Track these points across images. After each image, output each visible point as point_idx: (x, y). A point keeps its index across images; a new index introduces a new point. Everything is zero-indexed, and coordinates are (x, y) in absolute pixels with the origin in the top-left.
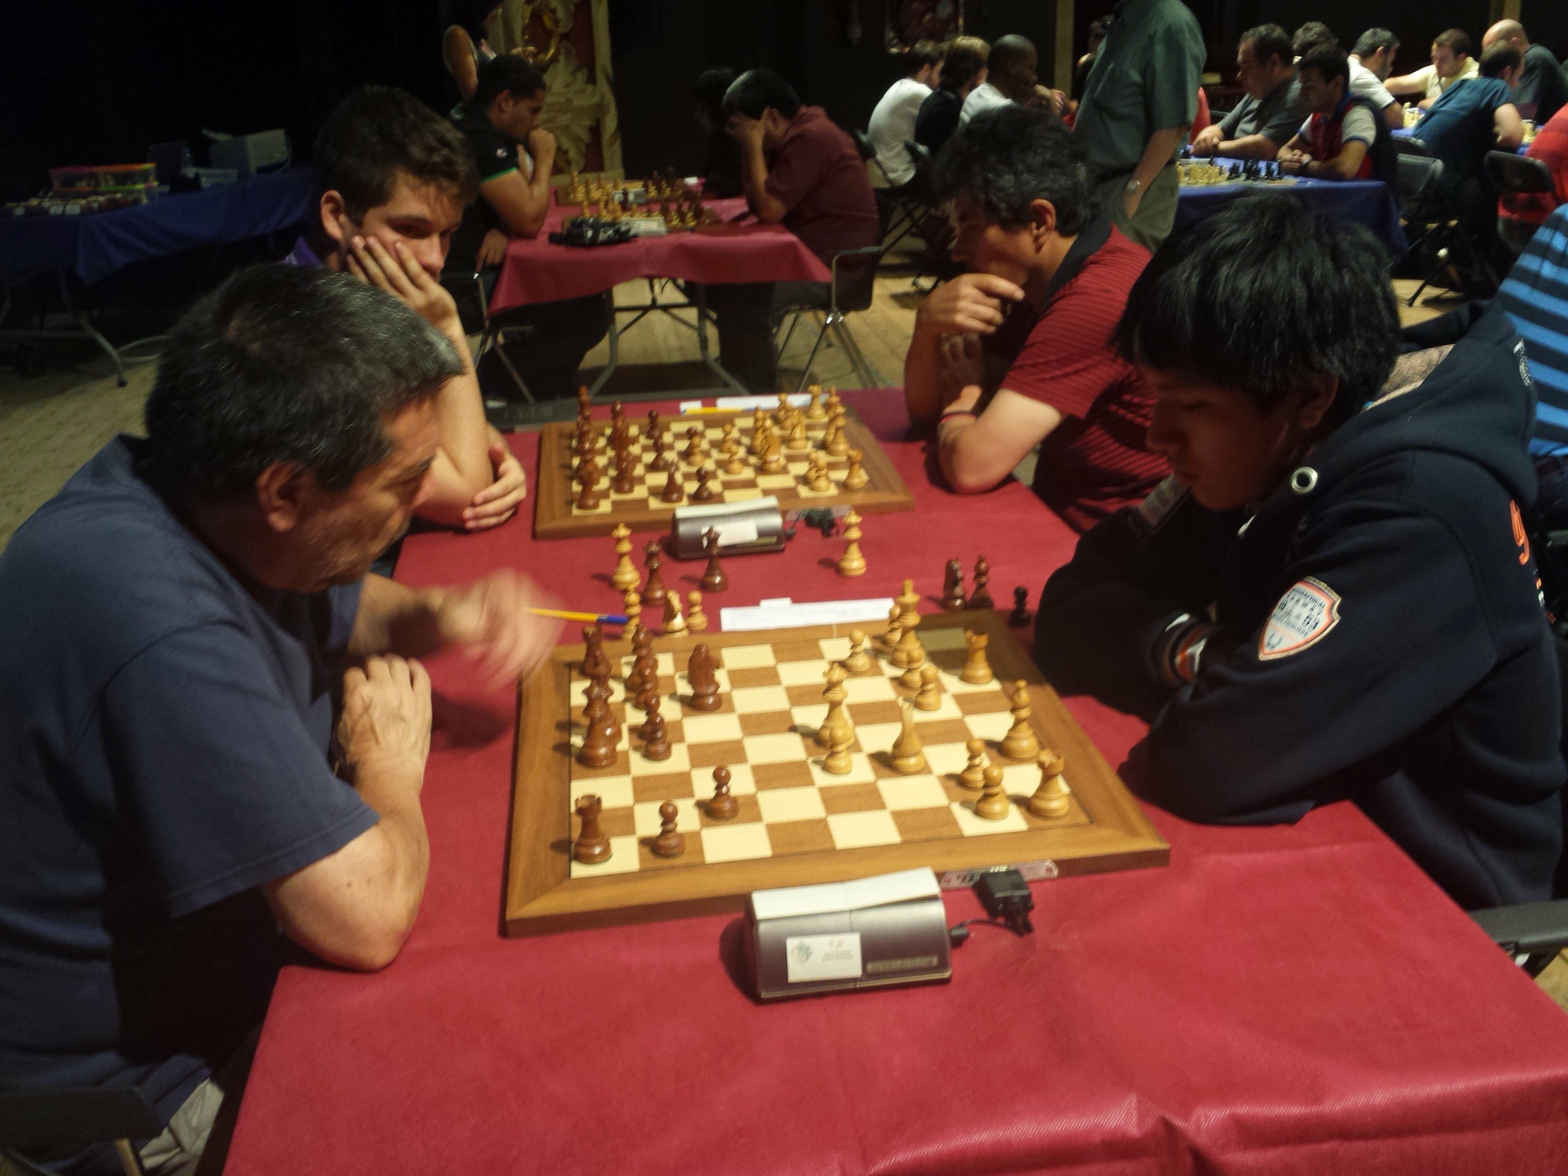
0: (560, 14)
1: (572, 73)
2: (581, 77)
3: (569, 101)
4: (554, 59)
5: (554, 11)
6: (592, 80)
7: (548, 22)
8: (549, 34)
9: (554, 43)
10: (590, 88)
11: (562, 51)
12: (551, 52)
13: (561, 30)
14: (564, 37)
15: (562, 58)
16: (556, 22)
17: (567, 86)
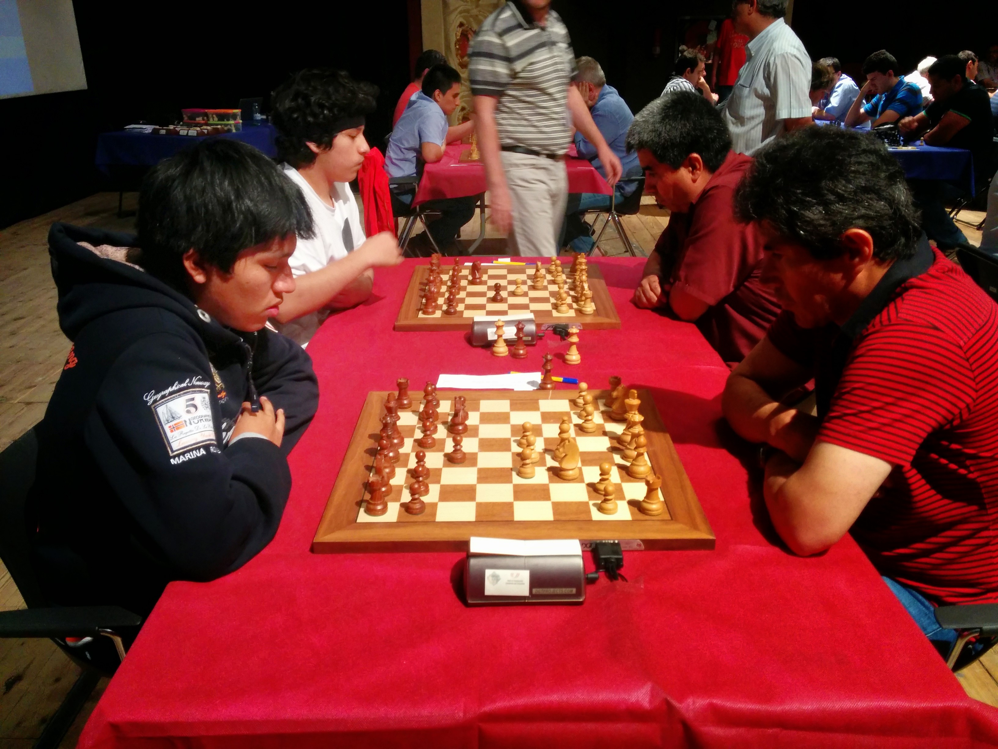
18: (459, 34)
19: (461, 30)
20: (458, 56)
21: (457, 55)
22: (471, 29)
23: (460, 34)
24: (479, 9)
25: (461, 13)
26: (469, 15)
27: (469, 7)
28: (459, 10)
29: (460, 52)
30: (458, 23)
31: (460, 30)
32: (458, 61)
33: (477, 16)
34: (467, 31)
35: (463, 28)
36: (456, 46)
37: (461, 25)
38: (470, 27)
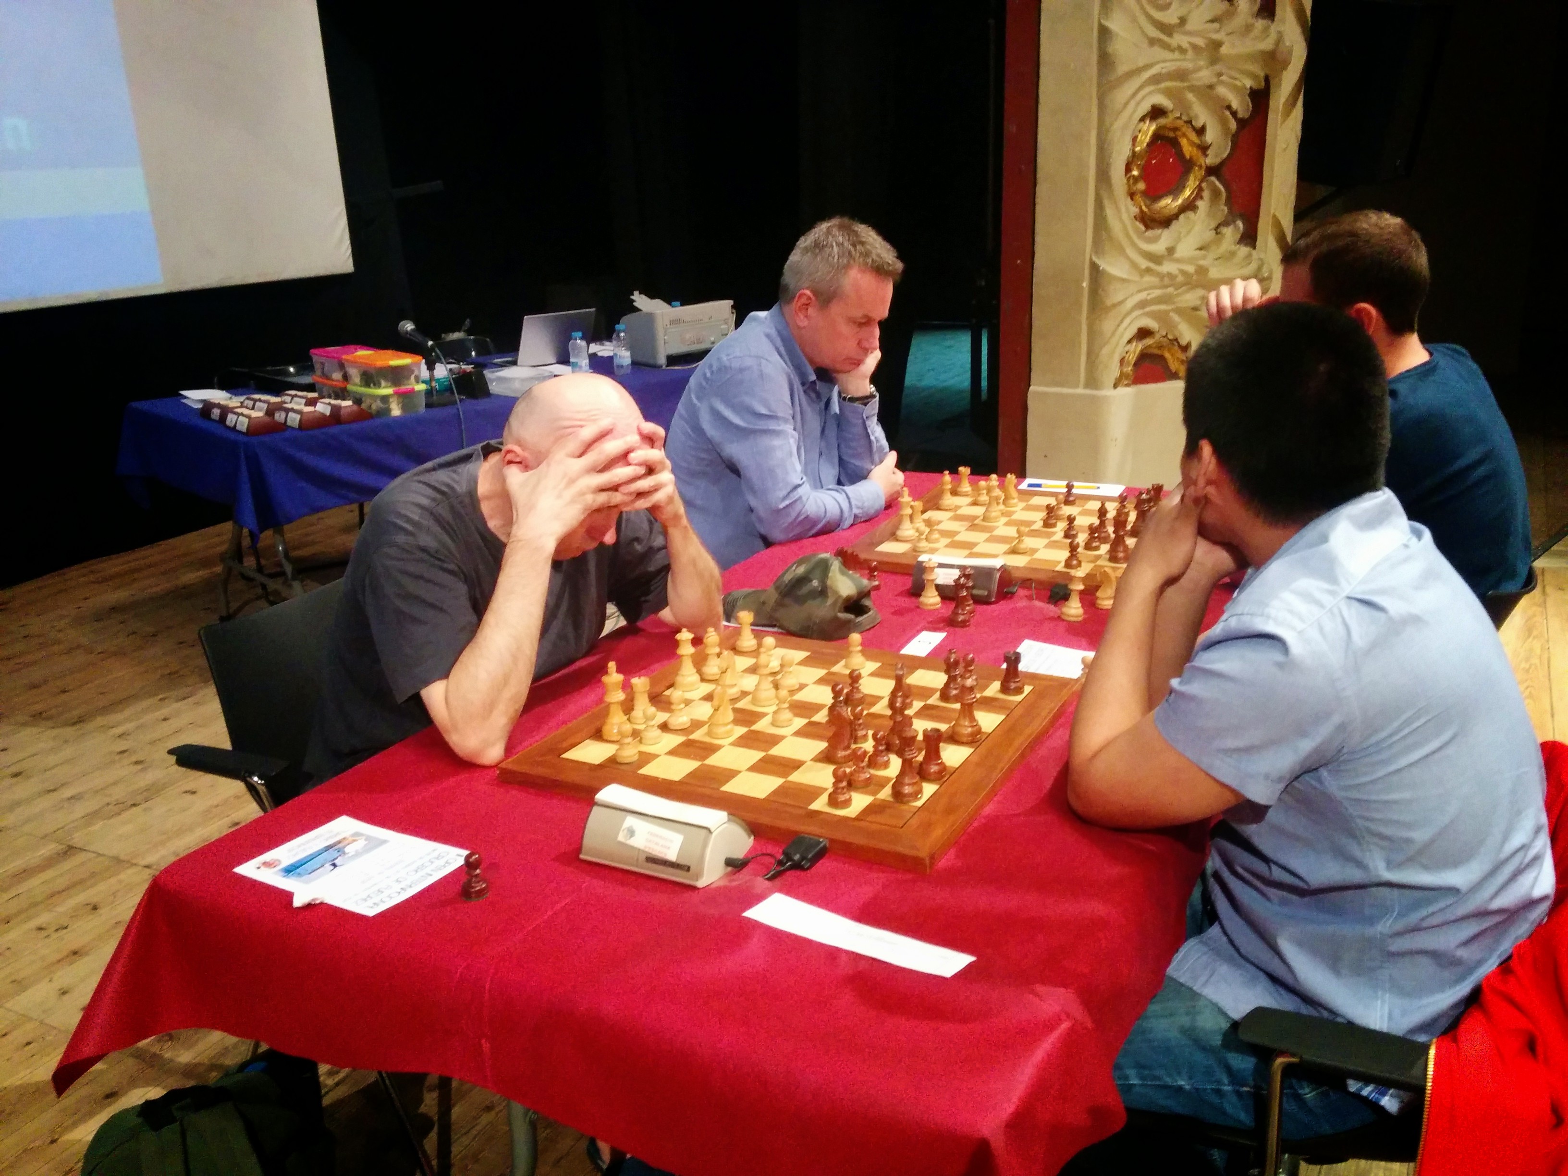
0: (1210, 137)
1: (1216, 229)
2: (1231, 234)
3: (1202, 271)
4: (1189, 206)
5: (1201, 131)
6: (1249, 237)
7: (1188, 150)
8: (1187, 166)
9: (1192, 184)
10: (1244, 250)
11: (1206, 194)
12: (1187, 193)
13: (1212, 159)
14: (1211, 171)
15: (1201, 204)
16: (1204, 149)
17: (1201, 249)
18: (1145, 139)
19: (1153, 127)
20: (1138, 198)
21: (1132, 195)
22: (1189, 122)
23: (1148, 139)
24: (1218, 68)
25: (1156, 79)
26: (1186, 84)
27: (1189, 65)
28: (1146, 75)
29: (1141, 186)
30: (1145, 107)
31: (1150, 128)
32: (1135, 210)
33: (1211, 87)
34: (1176, 129)
35: (1162, 121)
36: (1128, 169)
37: (1156, 112)
38: (1185, 118)
